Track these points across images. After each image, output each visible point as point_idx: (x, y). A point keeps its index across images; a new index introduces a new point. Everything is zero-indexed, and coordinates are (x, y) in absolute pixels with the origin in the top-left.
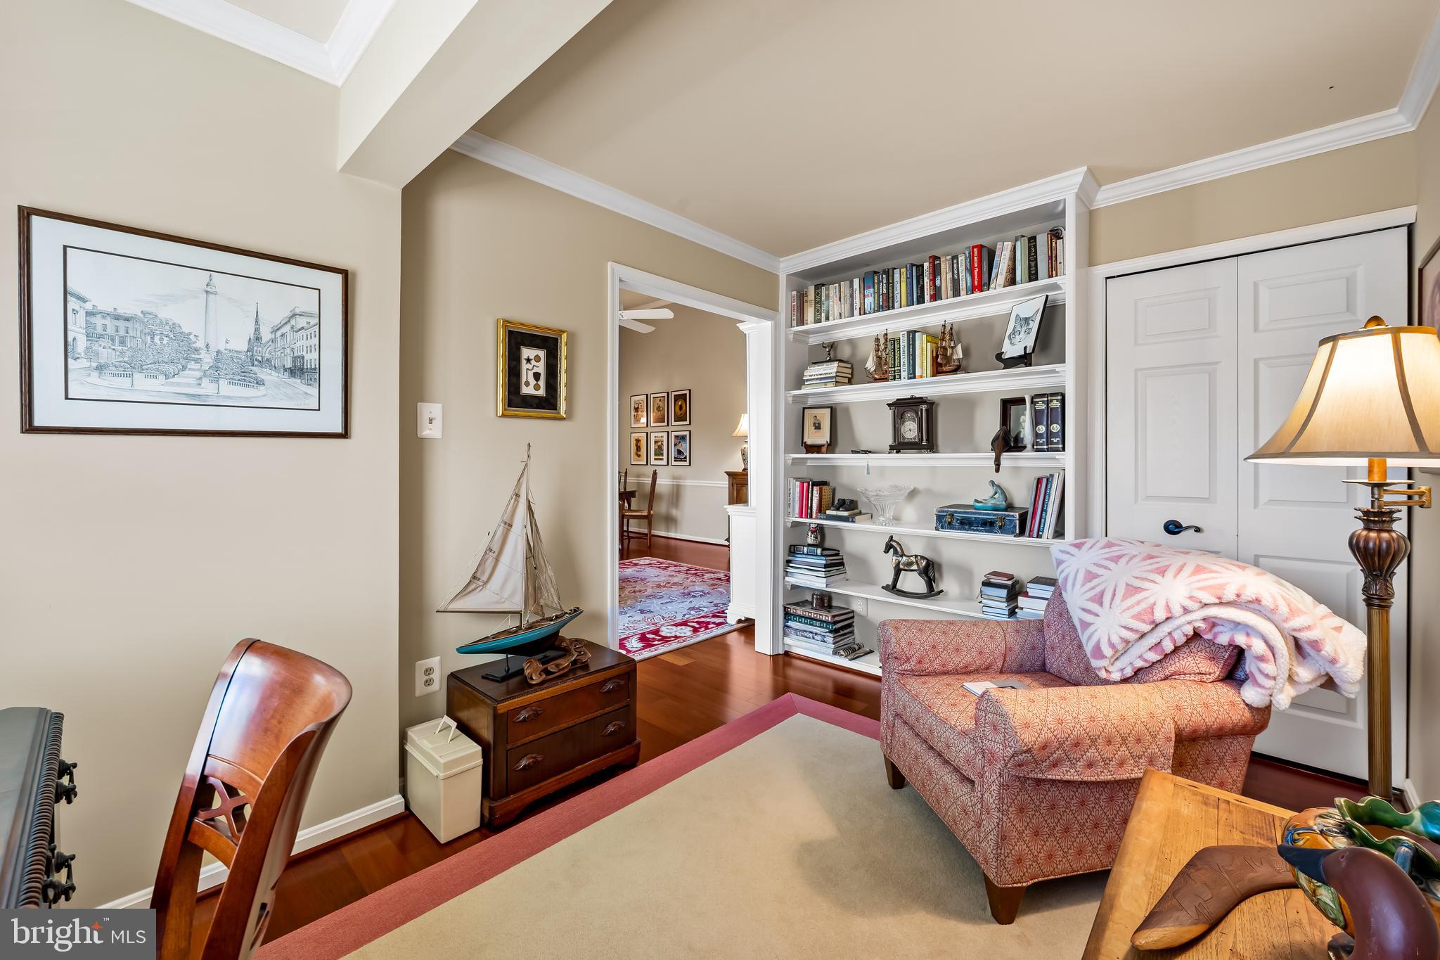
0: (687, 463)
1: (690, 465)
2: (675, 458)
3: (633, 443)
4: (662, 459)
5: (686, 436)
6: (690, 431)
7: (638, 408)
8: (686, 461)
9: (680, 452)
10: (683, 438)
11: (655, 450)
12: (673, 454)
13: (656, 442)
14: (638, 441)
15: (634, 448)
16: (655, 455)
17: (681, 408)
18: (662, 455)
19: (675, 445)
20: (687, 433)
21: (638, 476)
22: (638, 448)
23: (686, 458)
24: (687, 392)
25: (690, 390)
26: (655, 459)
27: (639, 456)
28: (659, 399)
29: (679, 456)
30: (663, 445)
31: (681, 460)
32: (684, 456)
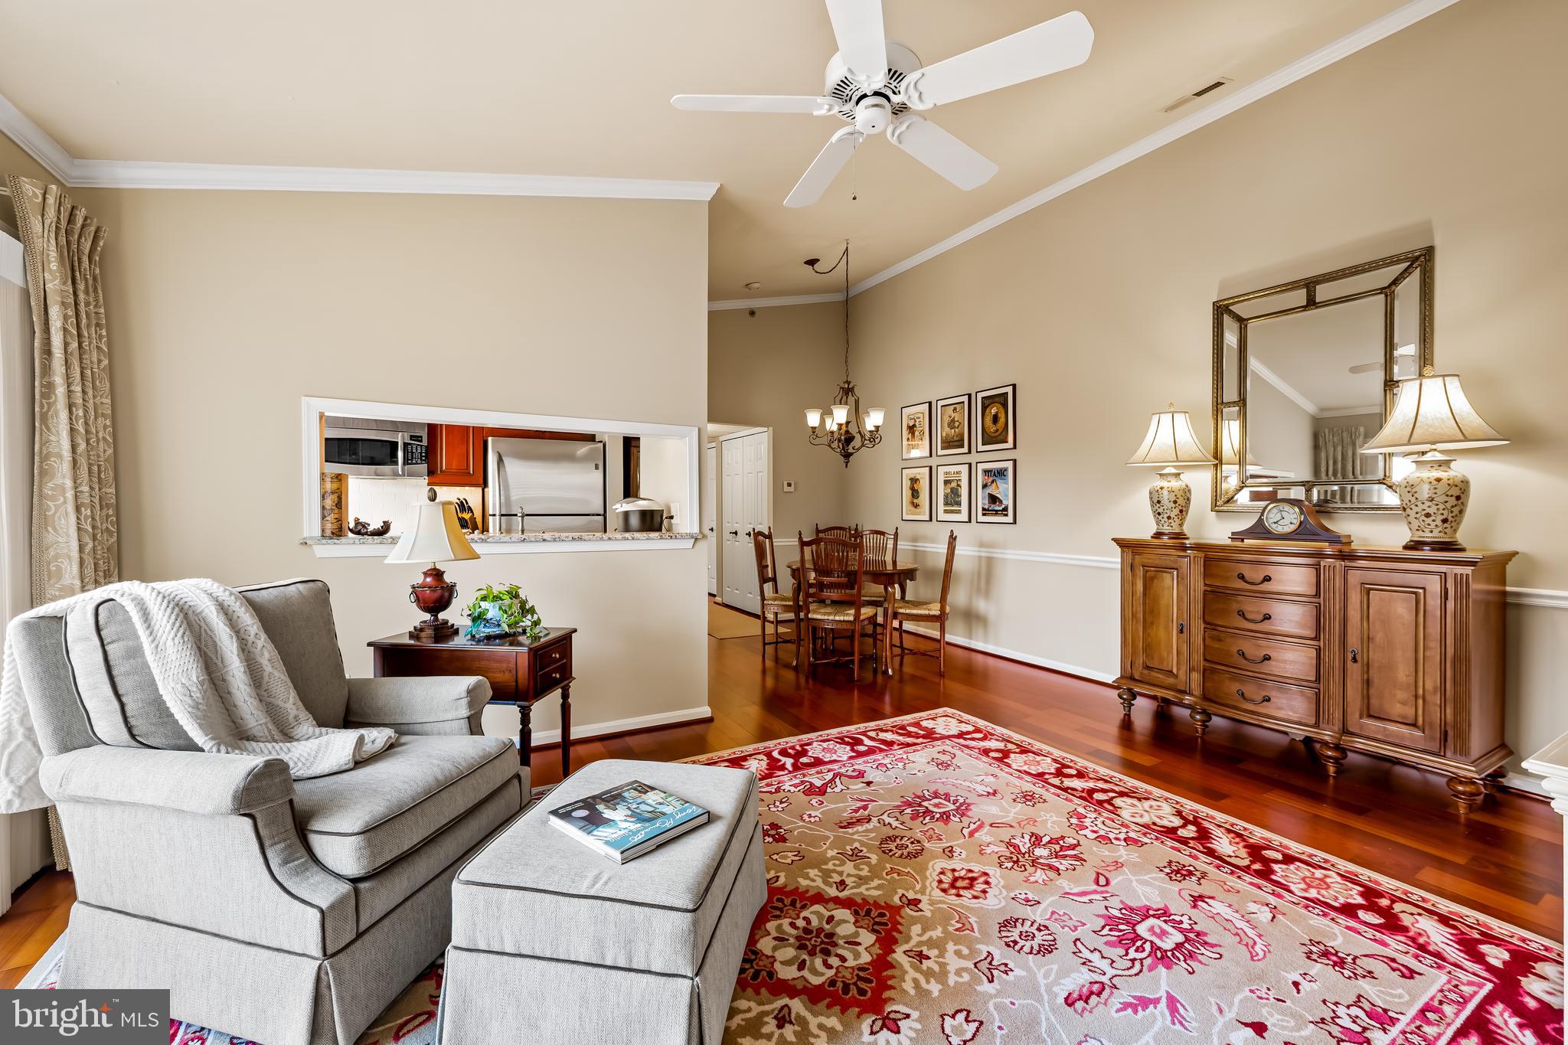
0: (1010, 519)
1: (1015, 522)
2: (984, 509)
3: (907, 484)
4: (959, 512)
5: (1006, 470)
6: (1015, 461)
7: (914, 426)
8: (1006, 515)
9: (993, 499)
10: (1001, 473)
11: (946, 496)
12: (981, 500)
13: (946, 482)
14: (914, 481)
15: (907, 493)
16: (946, 504)
17: (995, 419)
18: (959, 504)
19: (985, 486)
20: (1009, 465)
21: (915, 539)
22: (915, 493)
23: (1006, 509)
24: (1009, 390)
25: (1014, 386)
26: (946, 511)
27: (916, 506)
28: (952, 407)
29: (992, 506)
30: (960, 487)
31: (996, 513)
32: (1003, 506)
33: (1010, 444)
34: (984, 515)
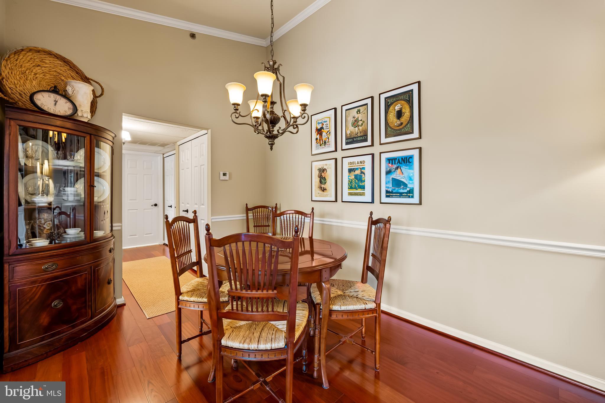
0: (416, 200)
1: (420, 204)
2: (387, 192)
3: (316, 173)
4: (363, 194)
5: (411, 157)
6: (420, 149)
7: (322, 128)
8: (412, 197)
9: (397, 183)
10: (407, 161)
11: (350, 182)
12: (384, 183)
13: (350, 171)
14: (322, 171)
15: (316, 180)
16: (351, 188)
17: (399, 114)
18: (363, 188)
19: (388, 172)
20: (416, 153)
21: (322, 216)
22: (322, 180)
23: (411, 191)
24: (415, 87)
25: (419, 82)
26: (350, 194)
27: (324, 190)
28: (356, 110)
29: (397, 189)
30: (364, 174)
31: (401, 195)
32: (408, 189)
33: (416, 134)
34: (387, 196)
